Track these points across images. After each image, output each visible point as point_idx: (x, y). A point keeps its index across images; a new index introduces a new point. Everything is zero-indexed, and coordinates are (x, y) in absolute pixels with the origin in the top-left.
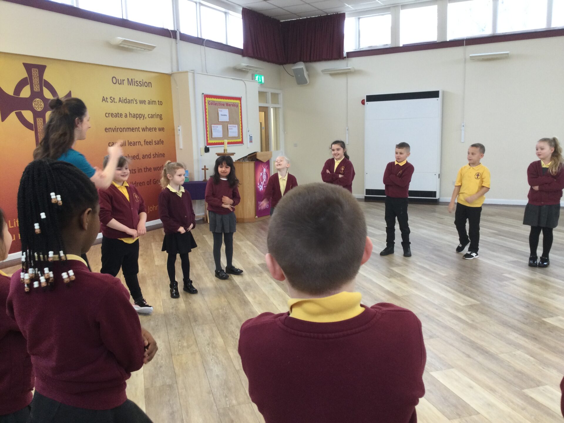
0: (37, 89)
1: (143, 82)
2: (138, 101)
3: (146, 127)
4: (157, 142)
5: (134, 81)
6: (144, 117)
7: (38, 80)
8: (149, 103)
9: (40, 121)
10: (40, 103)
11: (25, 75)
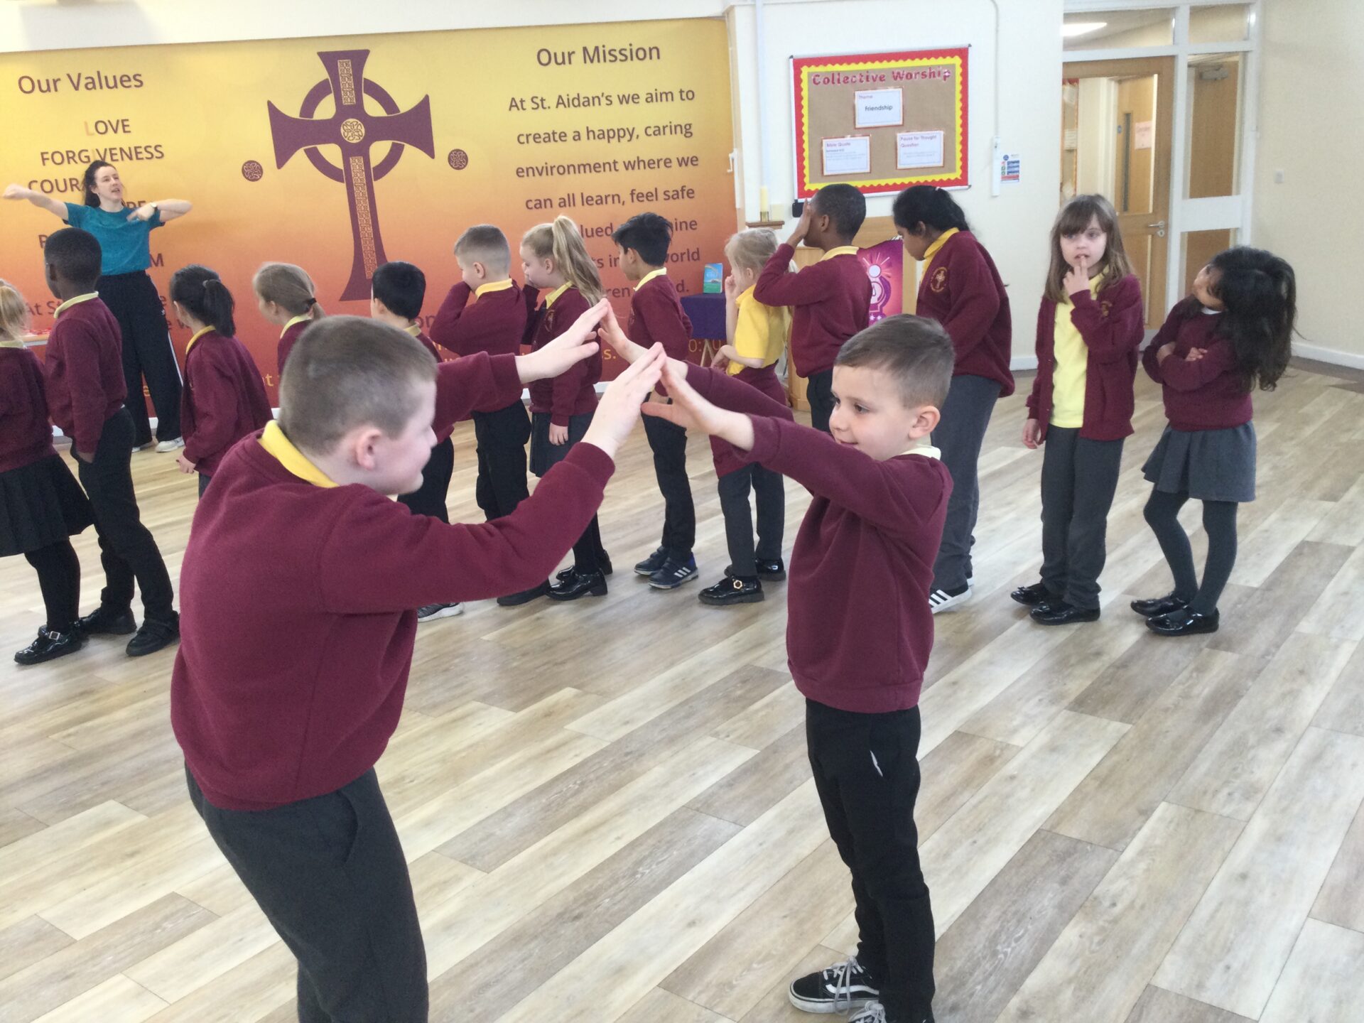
0: (349, 99)
1: (631, 50)
2: (615, 100)
3: (636, 159)
4: (671, 194)
5: (604, 52)
6: (631, 136)
7: (352, 82)
8: (650, 98)
9: (357, 163)
10: (355, 127)
11: (322, 74)
